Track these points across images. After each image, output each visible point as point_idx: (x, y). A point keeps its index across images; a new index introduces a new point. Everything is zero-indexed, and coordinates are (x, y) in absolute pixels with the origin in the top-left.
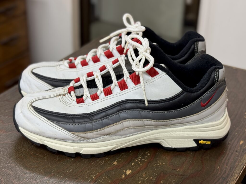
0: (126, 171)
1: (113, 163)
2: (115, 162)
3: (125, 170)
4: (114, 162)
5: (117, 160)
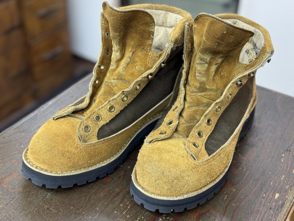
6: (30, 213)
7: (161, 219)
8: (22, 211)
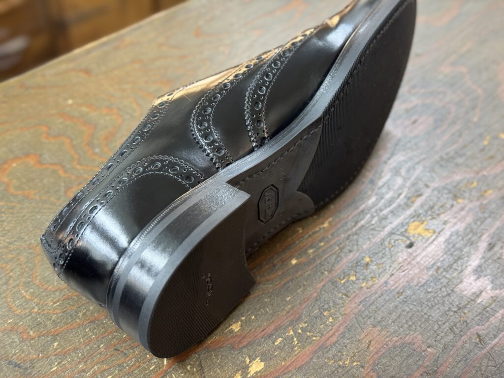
0: (250, 362)
1: (231, 325)
2: (238, 322)
3: (250, 357)
4: (234, 323)
5: (243, 318)
6: (30, 249)
7: (292, 333)
8: (15, 241)
